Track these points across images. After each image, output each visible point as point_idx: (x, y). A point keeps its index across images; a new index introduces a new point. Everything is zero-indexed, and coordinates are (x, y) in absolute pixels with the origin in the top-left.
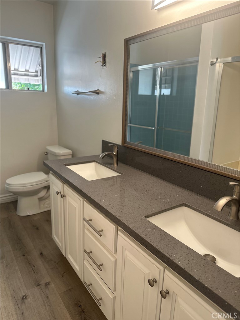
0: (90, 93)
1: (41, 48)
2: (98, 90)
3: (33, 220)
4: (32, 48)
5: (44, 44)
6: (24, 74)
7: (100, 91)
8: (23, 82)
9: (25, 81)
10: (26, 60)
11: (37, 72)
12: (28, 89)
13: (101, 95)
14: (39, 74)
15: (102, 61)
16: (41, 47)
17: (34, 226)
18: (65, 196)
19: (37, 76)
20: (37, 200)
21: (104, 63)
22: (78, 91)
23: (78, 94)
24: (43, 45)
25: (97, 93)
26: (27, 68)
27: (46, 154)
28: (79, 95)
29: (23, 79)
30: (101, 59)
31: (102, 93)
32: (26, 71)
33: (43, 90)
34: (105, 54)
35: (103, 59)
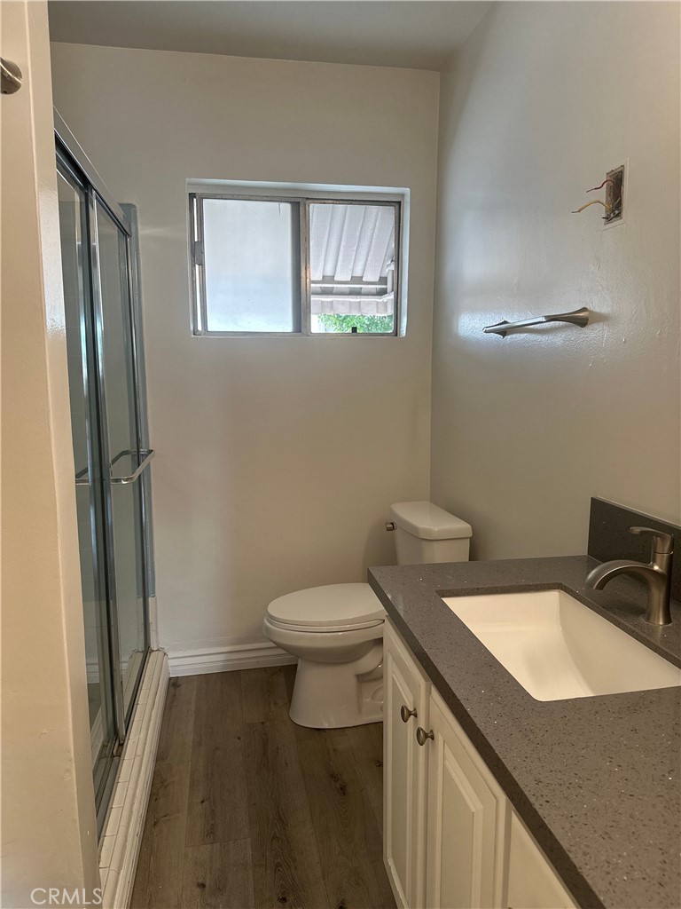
0: (552, 323)
1: (398, 205)
2: (584, 309)
3: (335, 750)
4: (374, 209)
5: (407, 191)
6: (348, 291)
7: (591, 312)
8: (343, 312)
9: (350, 307)
10: (355, 248)
11: (383, 280)
12: (354, 329)
13: (595, 326)
14: (389, 287)
15: (604, 201)
16: (399, 203)
17: (333, 777)
18: (433, 739)
19: (383, 292)
20: (353, 681)
21: (615, 208)
22: (505, 322)
23: (503, 333)
24: (403, 195)
25: (579, 320)
26: (358, 273)
27: (388, 529)
28: (508, 337)
29: (343, 303)
30: (602, 195)
31: (601, 318)
32: (356, 280)
33: (396, 333)
34: (622, 172)
35: (608, 195)
